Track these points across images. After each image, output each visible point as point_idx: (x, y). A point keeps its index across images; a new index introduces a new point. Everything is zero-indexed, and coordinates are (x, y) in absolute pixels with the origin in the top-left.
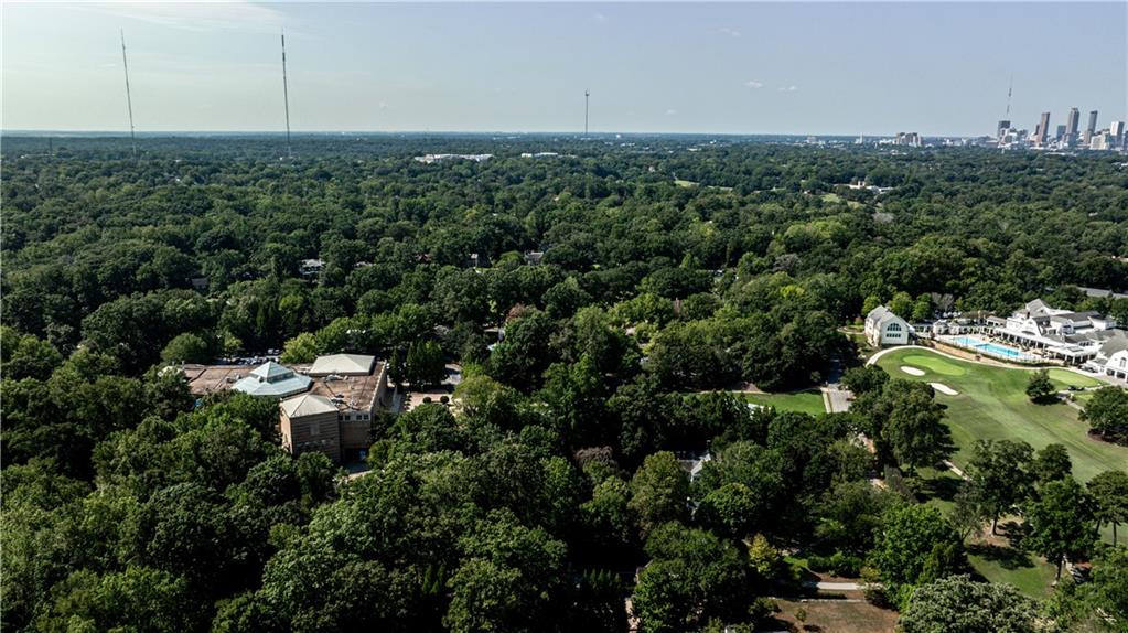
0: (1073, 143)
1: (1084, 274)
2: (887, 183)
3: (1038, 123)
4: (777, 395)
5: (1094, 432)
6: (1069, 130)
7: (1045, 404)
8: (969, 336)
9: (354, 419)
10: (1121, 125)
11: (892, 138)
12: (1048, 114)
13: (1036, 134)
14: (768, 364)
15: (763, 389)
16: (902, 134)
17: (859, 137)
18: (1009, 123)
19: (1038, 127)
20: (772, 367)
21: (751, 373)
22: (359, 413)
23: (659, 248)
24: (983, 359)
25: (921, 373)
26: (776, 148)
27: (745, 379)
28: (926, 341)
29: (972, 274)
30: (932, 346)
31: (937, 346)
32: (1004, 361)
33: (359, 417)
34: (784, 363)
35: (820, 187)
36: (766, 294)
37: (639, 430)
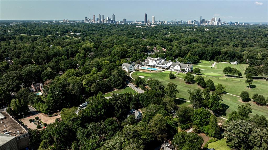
0: (101, 22)
1: (142, 50)
2: (77, 32)
3: (93, 17)
4: (122, 89)
5: (187, 83)
6: (99, 19)
7: (173, 79)
8: (142, 67)
9: (22, 137)
10: (108, 18)
11: (62, 21)
12: (95, 15)
13: (93, 19)
14: (118, 82)
15: (118, 89)
16: (64, 20)
17: (54, 21)
18: (87, 17)
19: (93, 18)
20: (119, 83)
21: (114, 85)
22: (23, 135)
23: (53, 55)
24: (151, 71)
25: (143, 77)
26: (38, 24)
27: (113, 87)
28: (137, 69)
29: (130, 53)
30: (139, 70)
31: (140, 70)
32: (156, 71)
33: (24, 136)
34: (121, 81)
35: (63, 34)
36: (99, 64)
37: (120, 109)
